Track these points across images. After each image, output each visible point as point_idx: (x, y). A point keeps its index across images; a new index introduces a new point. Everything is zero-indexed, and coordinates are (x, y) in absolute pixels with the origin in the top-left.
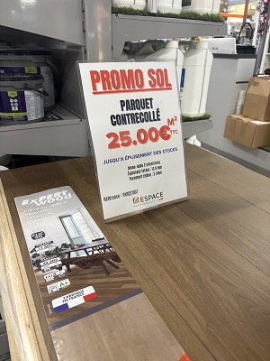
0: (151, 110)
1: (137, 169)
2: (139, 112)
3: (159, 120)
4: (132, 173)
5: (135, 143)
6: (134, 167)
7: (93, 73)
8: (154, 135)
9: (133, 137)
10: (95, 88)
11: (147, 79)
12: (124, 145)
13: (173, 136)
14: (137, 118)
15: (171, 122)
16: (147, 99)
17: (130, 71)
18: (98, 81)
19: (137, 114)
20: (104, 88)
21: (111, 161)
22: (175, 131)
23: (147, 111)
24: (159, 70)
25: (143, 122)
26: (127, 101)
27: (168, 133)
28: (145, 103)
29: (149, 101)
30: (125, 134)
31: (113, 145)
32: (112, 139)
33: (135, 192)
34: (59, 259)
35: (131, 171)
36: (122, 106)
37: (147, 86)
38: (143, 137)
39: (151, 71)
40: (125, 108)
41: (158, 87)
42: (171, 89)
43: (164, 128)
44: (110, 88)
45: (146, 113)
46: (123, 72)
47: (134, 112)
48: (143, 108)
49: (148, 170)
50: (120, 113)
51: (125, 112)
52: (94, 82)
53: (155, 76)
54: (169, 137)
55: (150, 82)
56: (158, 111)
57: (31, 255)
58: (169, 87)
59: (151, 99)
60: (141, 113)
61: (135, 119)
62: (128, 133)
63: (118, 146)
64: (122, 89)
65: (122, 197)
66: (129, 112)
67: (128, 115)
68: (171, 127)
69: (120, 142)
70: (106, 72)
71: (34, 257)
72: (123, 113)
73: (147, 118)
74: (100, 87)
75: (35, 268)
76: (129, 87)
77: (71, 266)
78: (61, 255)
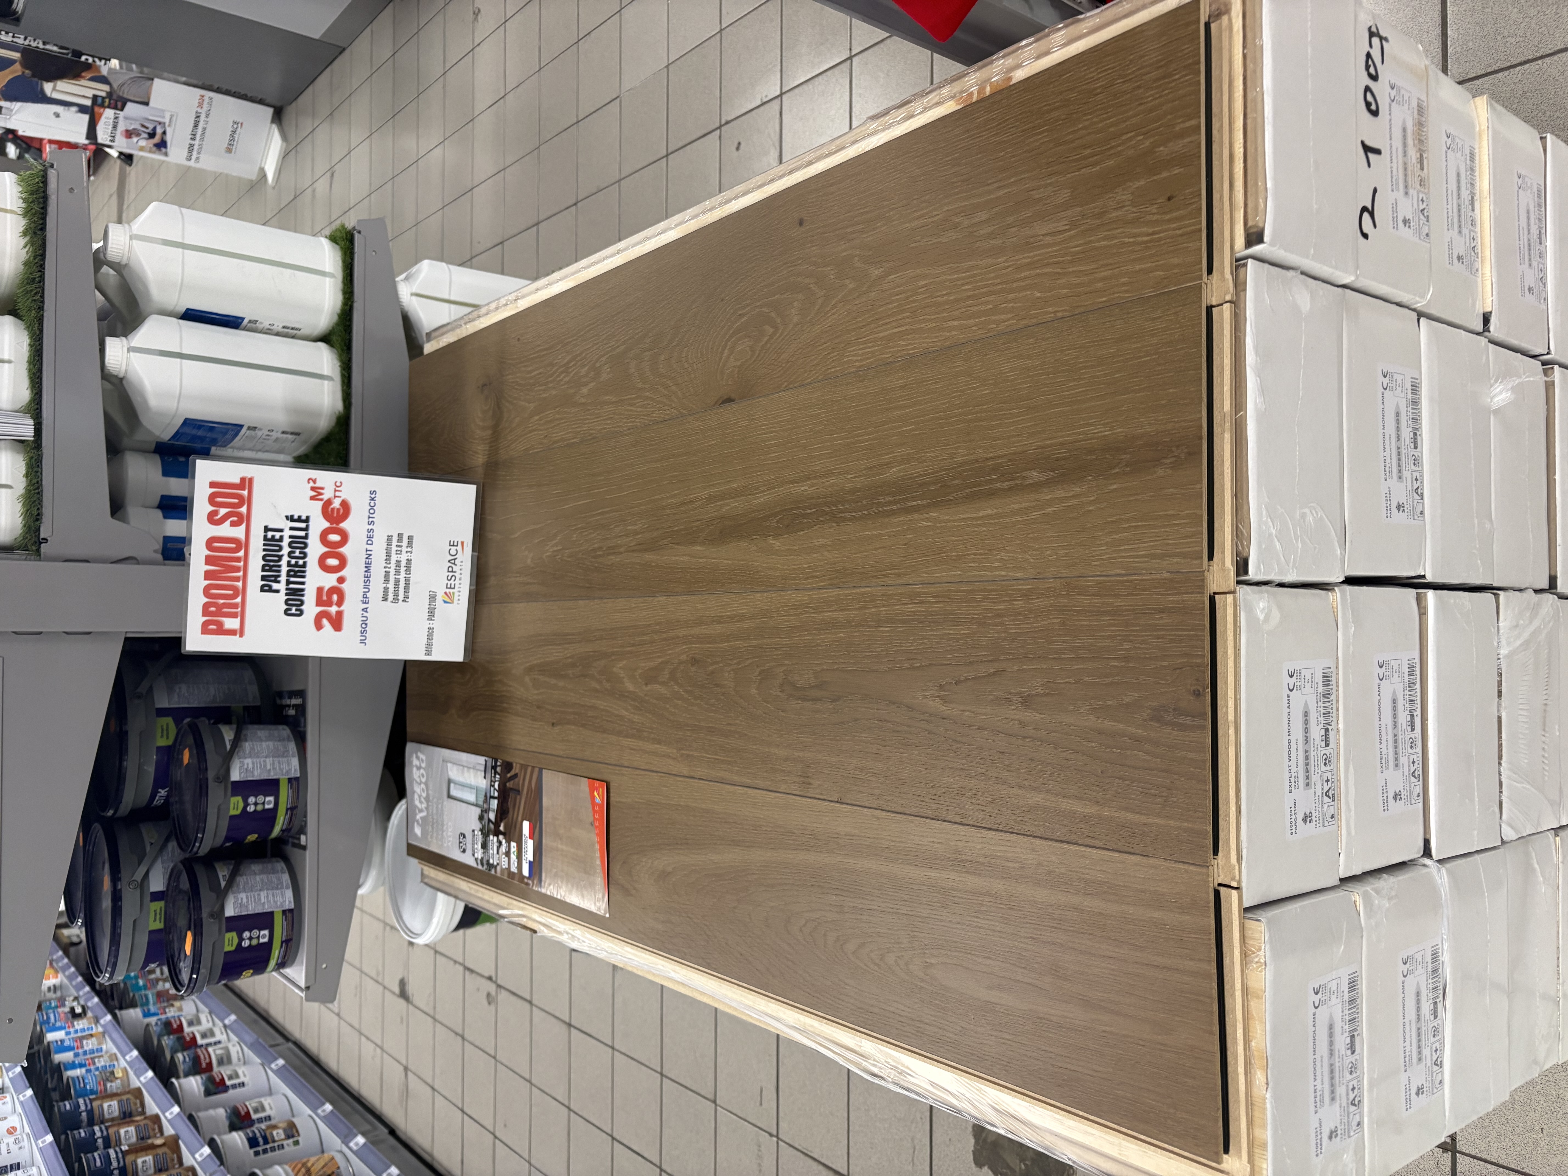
0: (287, 533)
1: (391, 586)
2: (285, 559)
3: (307, 520)
4: (396, 595)
5: (341, 580)
6: (386, 590)
7: (205, 630)
8: (334, 538)
9: (329, 580)
10: (232, 632)
11: (226, 530)
12: (340, 603)
13: (345, 494)
14: (296, 565)
15: (317, 492)
16: (265, 538)
17: (209, 560)
18: (220, 625)
19: (289, 564)
20: (234, 615)
21: (363, 632)
22: (337, 487)
23: (286, 541)
24: (212, 499)
25: (305, 555)
26: (263, 578)
27: (336, 504)
28: (272, 543)
29: (270, 534)
30: (324, 597)
31: (337, 623)
32: (325, 621)
33: (433, 597)
34: (491, 837)
35: (391, 597)
36: (271, 590)
37: (239, 532)
38: (333, 562)
39: (212, 519)
40: (275, 586)
41: (244, 510)
42: (251, 480)
43: (327, 511)
44: (235, 606)
45: (290, 545)
46: (208, 575)
47: (284, 569)
48: (281, 548)
49: (398, 562)
50: (282, 597)
51: (282, 586)
52: (221, 631)
53: (223, 511)
54: (345, 505)
55: (233, 524)
56: (291, 518)
57: (480, 867)
58: (246, 483)
59: (267, 529)
60: (289, 554)
61: (298, 571)
62: (320, 590)
63: (340, 614)
64: (240, 584)
65: (436, 624)
66: (283, 578)
67: (288, 583)
68: (327, 494)
69: (333, 609)
70: (206, 606)
71: (482, 864)
72: (283, 591)
73: (300, 544)
74: (231, 623)
75: (493, 872)
76: (237, 569)
77: (502, 828)
78: (488, 831)
